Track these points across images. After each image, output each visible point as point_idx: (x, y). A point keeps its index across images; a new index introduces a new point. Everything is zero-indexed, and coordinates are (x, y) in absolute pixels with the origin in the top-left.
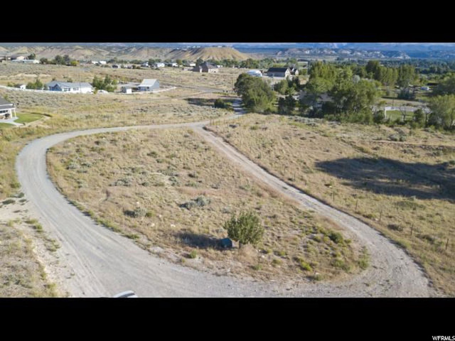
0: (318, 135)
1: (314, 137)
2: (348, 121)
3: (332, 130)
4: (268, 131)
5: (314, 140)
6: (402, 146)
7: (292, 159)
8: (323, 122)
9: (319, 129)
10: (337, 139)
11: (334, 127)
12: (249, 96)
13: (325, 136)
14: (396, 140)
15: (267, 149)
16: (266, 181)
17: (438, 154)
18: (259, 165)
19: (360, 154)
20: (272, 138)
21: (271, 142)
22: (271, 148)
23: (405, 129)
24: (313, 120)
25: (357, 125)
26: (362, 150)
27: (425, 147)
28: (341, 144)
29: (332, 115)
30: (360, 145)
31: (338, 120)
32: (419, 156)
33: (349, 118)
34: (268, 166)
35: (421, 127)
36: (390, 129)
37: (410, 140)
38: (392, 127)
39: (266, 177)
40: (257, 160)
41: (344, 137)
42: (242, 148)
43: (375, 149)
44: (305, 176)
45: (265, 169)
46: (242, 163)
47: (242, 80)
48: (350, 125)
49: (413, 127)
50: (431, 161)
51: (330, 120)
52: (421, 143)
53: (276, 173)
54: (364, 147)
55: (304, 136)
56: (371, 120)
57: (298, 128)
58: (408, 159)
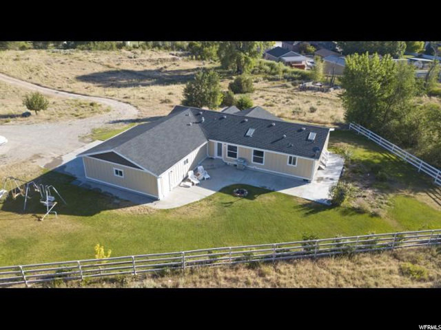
0: (74, 60)
1: (71, 62)
2: (97, 49)
3: (86, 56)
4: (30, 60)
5: (72, 64)
6: (135, 61)
7: (57, 77)
8: (77, 51)
9: (74, 56)
10: (90, 61)
11: (86, 54)
13: (80, 60)
14: (131, 58)
17: (158, 64)
18: (32, 83)
19: (108, 69)
23: (139, 51)
24: (68, 50)
25: (104, 52)
26: (108, 66)
27: (150, 61)
28: (93, 64)
29: (83, 46)
30: (107, 64)
31: (89, 49)
32: (146, 66)
33: (97, 46)
34: (39, 82)
35: (149, 49)
36: (129, 52)
37: (142, 57)
38: (130, 50)
40: (30, 80)
41: (95, 60)
42: (12, 74)
43: (118, 65)
44: (69, 85)
45: (38, 85)
46: (17, 84)
48: (99, 52)
49: (144, 49)
50: (154, 68)
51: (82, 49)
52: (147, 58)
53: (48, 86)
54: (110, 64)
55: (63, 61)
56: (114, 46)
57: (56, 57)
58: (139, 68)
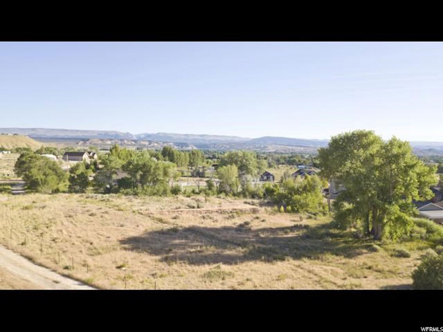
0: (112, 211)
1: (106, 212)
2: (145, 194)
3: (130, 204)
5: (106, 215)
6: (200, 213)
7: (74, 240)
8: (119, 197)
9: (113, 203)
10: (134, 212)
11: (131, 201)
12: (32, 176)
13: (119, 210)
14: (194, 207)
15: (40, 231)
16: (28, 277)
17: (233, 217)
19: (159, 226)
20: (51, 217)
21: (47, 222)
22: (46, 229)
23: (201, 197)
24: (107, 195)
25: (155, 198)
26: (161, 220)
27: (222, 212)
28: (138, 217)
29: (129, 190)
30: (159, 216)
31: (136, 194)
32: (217, 221)
33: (146, 191)
34: (35, 253)
35: (214, 195)
36: (188, 198)
37: (207, 206)
38: (189, 196)
39: (30, 270)
40: (20, 248)
41: (141, 210)
43: (175, 218)
45: (30, 259)
47: (24, 159)
48: (147, 198)
49: (207, 195)
50: (229, 223)
51: (127, 194)
52: (216, 208)
53: (48, 261)
54: (163, 217)
55: (94, 211)
56: (168, 191)
57: (88, 204)
58: (208, 224)
